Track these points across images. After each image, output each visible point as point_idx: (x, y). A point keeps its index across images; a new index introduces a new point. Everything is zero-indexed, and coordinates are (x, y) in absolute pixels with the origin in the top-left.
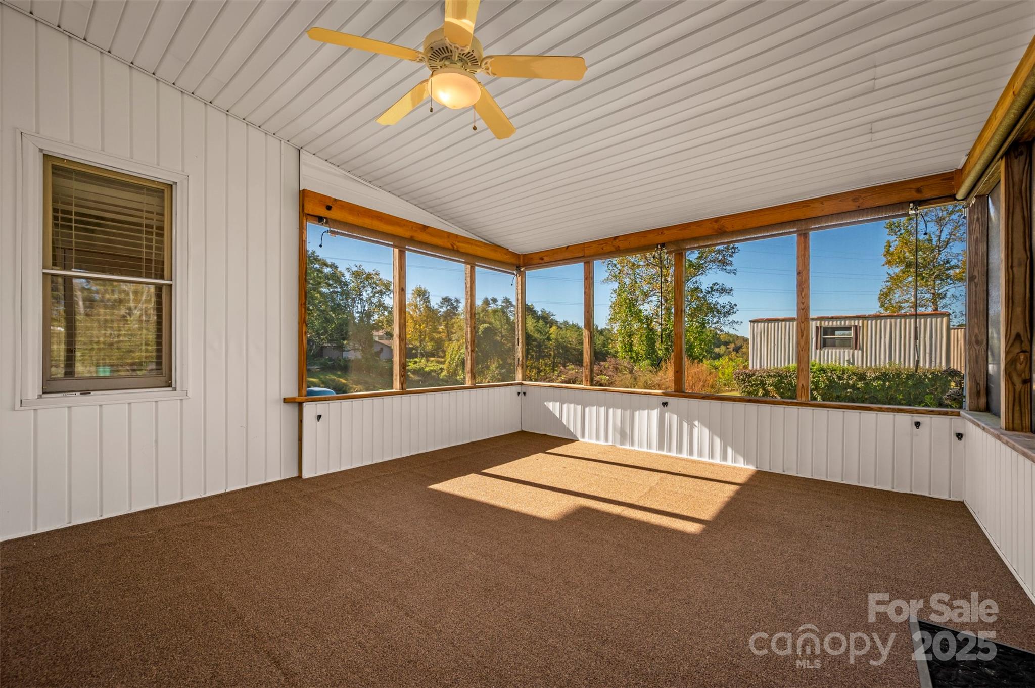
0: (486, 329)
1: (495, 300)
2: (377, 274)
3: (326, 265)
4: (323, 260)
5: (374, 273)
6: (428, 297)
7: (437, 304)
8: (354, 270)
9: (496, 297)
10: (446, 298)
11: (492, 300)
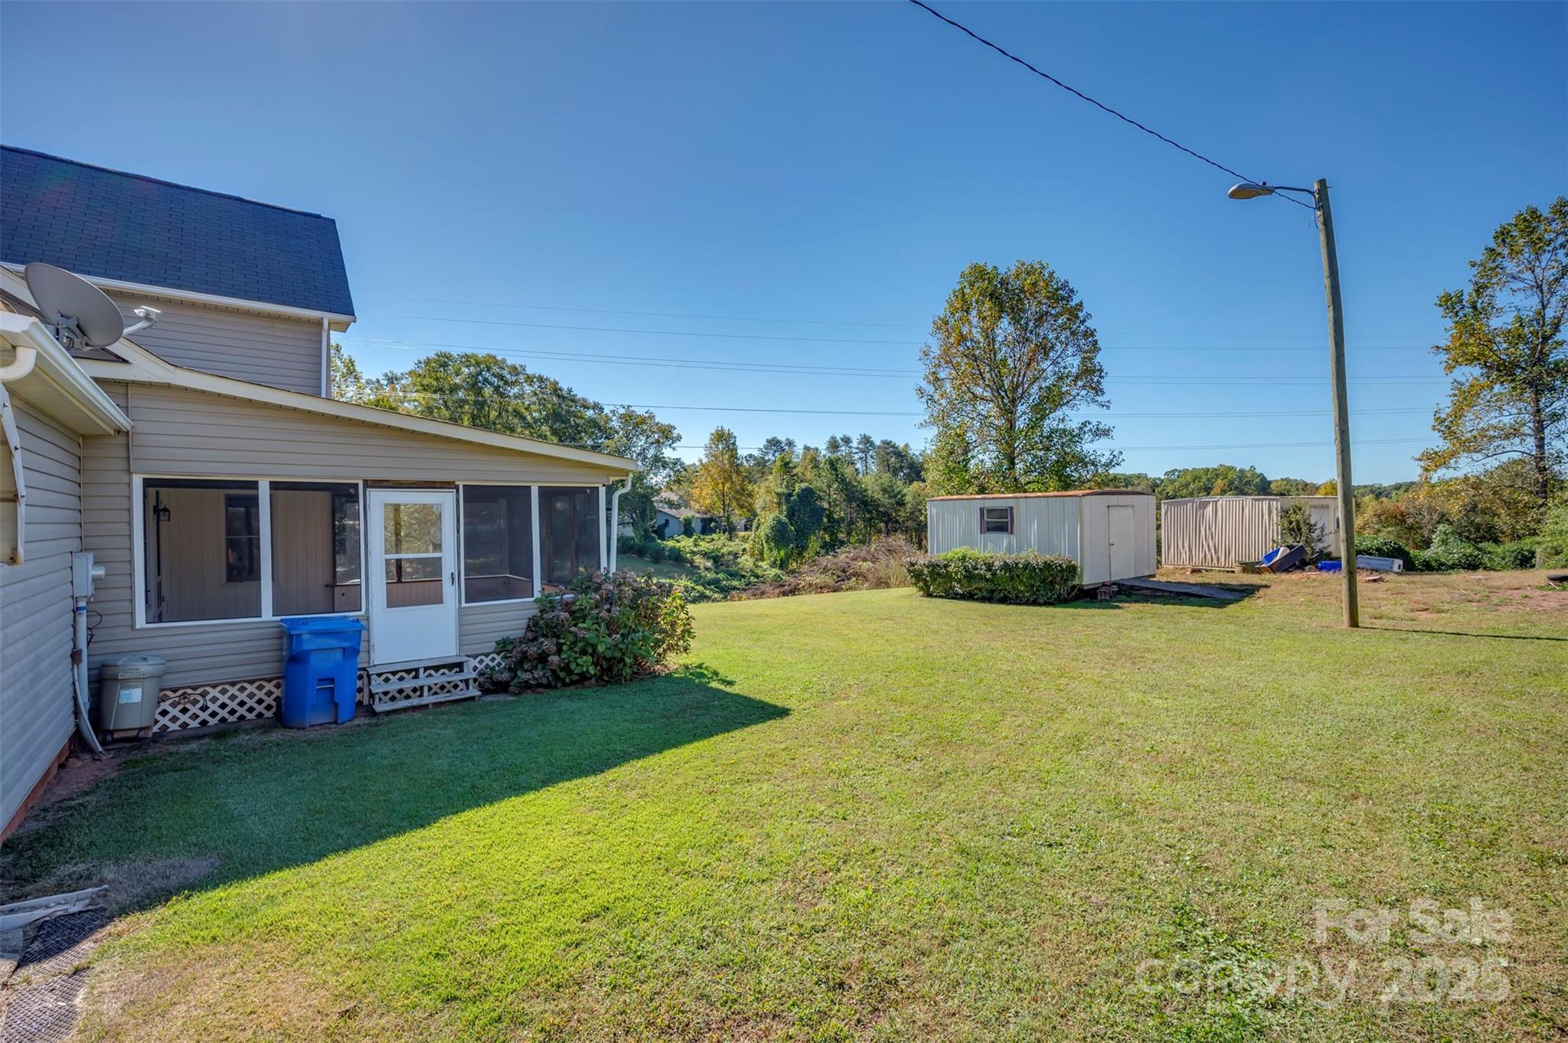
0: (804, 490)
1: (847, 441)
2: (652, 417)
3: (586, 407)
4: (583, 399)
5: (647, 415)
6: (734, 444)
7: (760, 449)
8: (620, 412)
9: (848, 434)
10: (773, 439)
11: (842, 440)
